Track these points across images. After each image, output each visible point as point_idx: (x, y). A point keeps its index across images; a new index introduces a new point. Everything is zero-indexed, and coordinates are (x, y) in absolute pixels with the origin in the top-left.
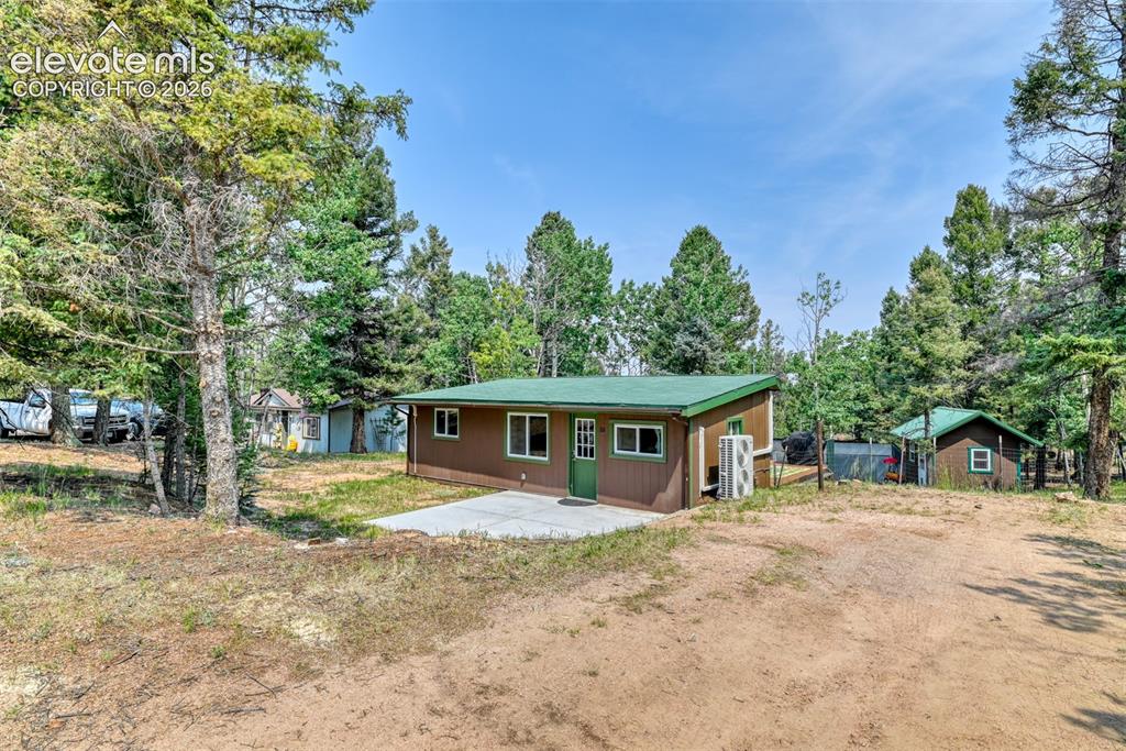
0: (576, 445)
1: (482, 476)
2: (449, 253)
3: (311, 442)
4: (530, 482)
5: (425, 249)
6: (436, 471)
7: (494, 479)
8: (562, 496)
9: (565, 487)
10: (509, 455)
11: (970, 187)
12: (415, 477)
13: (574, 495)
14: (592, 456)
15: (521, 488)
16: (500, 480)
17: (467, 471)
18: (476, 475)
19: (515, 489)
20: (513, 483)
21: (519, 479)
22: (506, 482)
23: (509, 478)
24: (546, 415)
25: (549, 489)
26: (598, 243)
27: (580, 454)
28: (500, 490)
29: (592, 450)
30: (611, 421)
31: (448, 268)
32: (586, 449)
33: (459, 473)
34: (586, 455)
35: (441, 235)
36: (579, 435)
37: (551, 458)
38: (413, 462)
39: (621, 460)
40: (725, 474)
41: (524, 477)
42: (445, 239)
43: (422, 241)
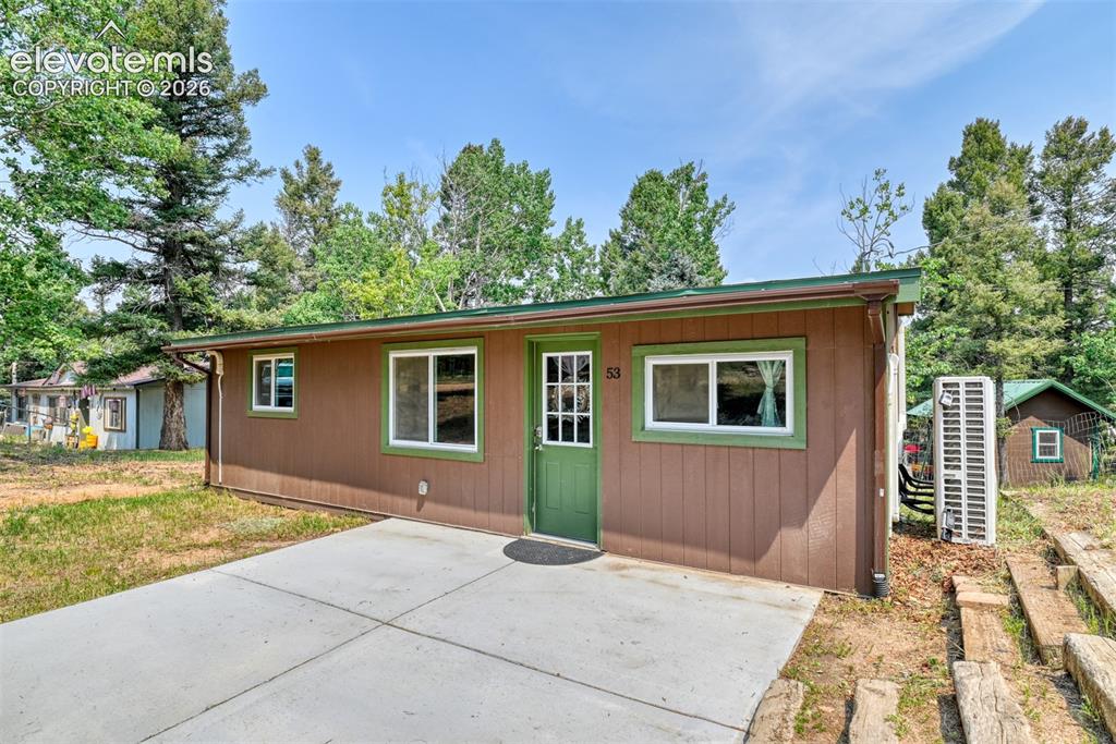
0: (545, 413)
1: (338, 488)
2: (336, 185)
3: (115, 435)
4: (437, 500)
5: (300, 175)
6: (256, 479)
7: (360, 493)
8: (511, 533)
9: (518, 513)
10: (393, 442)
11: (979, 121)
12: (219, 489)
13: (538, 531)
14: (584, 438)
15: (418, 514)
16: (374, 495)
17: (311, 478)
18: (328, 486)
19: (407, 515)
20: (401, 502)
21: (412, 493)
22: (387, 498)
23: (394, 492)
24: (473, 351)
25: (481, 516)
26: (534, 170)
27: (553, 435)
28: (376, 518)
29: (584, 422)
30: (637, 351)
31: (332, 201)
32: (568, 424)
33: (296, 481)
34: (568, 437)
35: (325, 159)
36: (551, 388)
37: (485, 448)
38: (216, 463)
39: (662, 445)
40: (961, 475)
41: (423, 489)
42: (329, 166)
43: (297, 165)
